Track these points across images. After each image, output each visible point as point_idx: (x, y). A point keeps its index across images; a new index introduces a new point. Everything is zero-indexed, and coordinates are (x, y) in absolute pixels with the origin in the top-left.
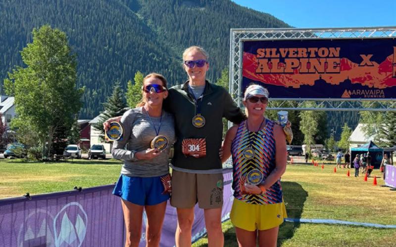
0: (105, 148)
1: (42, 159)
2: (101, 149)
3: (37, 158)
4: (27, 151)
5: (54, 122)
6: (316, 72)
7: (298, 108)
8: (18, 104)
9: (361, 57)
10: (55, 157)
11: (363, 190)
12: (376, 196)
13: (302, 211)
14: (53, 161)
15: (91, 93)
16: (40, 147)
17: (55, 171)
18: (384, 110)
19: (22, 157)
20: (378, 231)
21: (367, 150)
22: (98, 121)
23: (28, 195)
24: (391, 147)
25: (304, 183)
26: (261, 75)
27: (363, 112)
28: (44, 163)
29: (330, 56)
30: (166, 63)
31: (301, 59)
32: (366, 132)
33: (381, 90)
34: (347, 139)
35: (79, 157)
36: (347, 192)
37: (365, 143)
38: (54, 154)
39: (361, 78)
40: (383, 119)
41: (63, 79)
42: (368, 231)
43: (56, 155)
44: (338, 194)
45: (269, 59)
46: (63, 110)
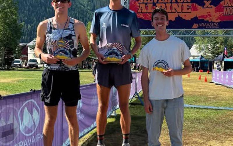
0: (38, 61)
2: (35, 62)
5: (5, 45)
6: (176, 12)
9: (204, 2)
10: (6, 67)
11: (199, 85)
12: (208, 89)
14: (5, 70)
15: (27, 27)
17: (8, 76)
18: (208, 36)
20: (215, 111)
21: (199, 61)
22: (33, 44)
24: (213, 58)
26: (141, 14)
27: (196, 37)
29: (185, 2)
30: (74, 7)
31: (166, 4)
32: (198, 49)
33: (216, 23)
35: (21, 67)
36: (190, 87)
37: (197, 56)
38: (5, 65)
39: (204, 16)
40: (208, 41)
41: (10, 18)
42: (209, 111)
43: (7, 66)
44: (186, 88)
45: (146, 4)
46: (10, 38)
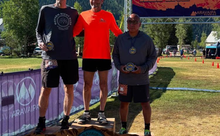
1: (21, 56)
3: (18, 55)
4: (12, 51)
5: (27, 33)
6: (176, 1)
7: (174, 23)
8: (5, 23)
10: (28, 54)
11: (209, 71)
12: (216, 75)
13: (169, 84)
14: (27, 57)
16: (19, 49)
17: (28, 62)
19: (9, 55)
20: (211, 93)
21: (216, 48)
23: (2, 72)
25: (175, 68)
26: (143, 3)
27: (214, 24)
28: (22, 58)
32: (216, 36)
33: (214, 11)
34: (204, 41)
36: (199, 73)
37: (215, 43)
38: (28, 52)
39: (202, 4)
41: (31, 7)
42: (205, 94)
44: (194, 74)
46: (32, 26)
